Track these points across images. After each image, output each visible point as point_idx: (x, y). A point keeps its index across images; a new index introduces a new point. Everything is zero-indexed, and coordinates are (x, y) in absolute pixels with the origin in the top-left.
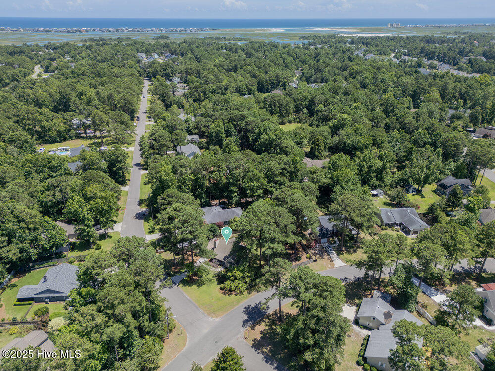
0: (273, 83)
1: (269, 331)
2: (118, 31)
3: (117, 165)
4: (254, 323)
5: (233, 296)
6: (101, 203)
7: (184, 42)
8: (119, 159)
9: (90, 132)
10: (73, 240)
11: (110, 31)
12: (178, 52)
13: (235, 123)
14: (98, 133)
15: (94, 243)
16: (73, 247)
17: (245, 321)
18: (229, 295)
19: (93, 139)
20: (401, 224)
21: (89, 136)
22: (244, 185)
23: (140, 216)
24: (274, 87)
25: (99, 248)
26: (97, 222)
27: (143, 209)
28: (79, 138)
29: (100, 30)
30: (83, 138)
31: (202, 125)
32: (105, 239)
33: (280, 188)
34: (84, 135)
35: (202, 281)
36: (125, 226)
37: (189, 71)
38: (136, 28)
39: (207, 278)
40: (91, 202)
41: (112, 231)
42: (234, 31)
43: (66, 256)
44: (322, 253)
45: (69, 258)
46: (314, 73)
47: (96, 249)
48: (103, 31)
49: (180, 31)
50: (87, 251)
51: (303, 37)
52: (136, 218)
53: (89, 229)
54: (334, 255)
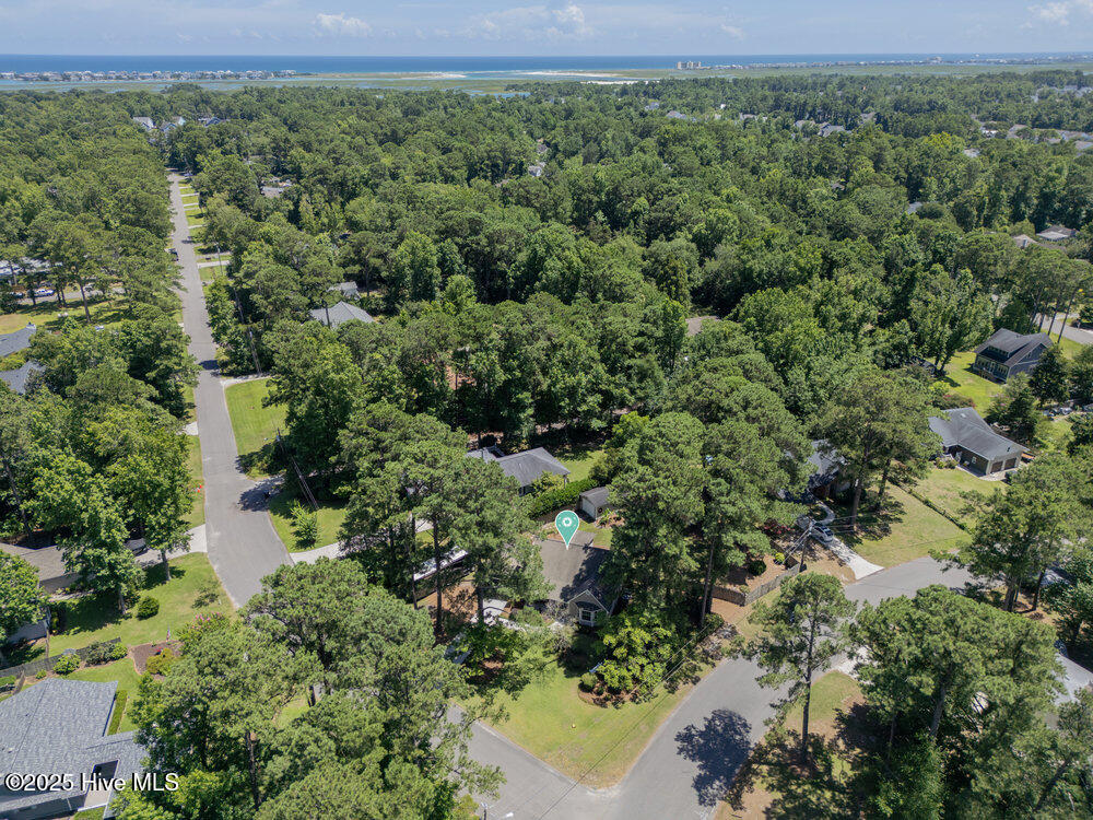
0: (496, 166)
1: (789, 806)
2: (66, 78)
3: (158, 362)
4: (730, 785)
5: (629, 706)
6: (147, 466)
7: (246, 92)
8: (163, 345)
9: (45, 293)
10: (57, 598)
11: (46, 79)
12: (237, 112)
13: (460, 240)
14: (71, 294)
15: (132, 600)
16: (62, 620)
17: (700, 783)
18: (614, 704)
19: (56, 310)
20: (953, 450)
21: (44, 304)
22: (554, 384)
23: (254, 501)
24: (497, 175)
25: (149, 612)
26: (138, 530)
27: (257, 480)
28: (14, 311)
29: (16, 76)
30: (26, 309)
31: (369, 251)
32: (163, 580)
33: (643, 385)
34: (28, 302)
35: (519, 673)
36: (217, 534)
37: (282, 144)
38: (113, 74)
39: (529, 661)
40: (111, 468)
41: (185, 553)
42: (353, 77)
43: (40, 651)
44: (808, 546)
45: (56, 659)
46: (581, 143)
47: (141, 617)
48: (26, 79)
49: (224, 77)
50: (110, 626)
51: (513, 87)
52: (246, 508)
53: (114, 555)
54: (840, 547)
